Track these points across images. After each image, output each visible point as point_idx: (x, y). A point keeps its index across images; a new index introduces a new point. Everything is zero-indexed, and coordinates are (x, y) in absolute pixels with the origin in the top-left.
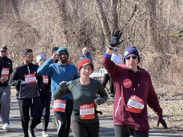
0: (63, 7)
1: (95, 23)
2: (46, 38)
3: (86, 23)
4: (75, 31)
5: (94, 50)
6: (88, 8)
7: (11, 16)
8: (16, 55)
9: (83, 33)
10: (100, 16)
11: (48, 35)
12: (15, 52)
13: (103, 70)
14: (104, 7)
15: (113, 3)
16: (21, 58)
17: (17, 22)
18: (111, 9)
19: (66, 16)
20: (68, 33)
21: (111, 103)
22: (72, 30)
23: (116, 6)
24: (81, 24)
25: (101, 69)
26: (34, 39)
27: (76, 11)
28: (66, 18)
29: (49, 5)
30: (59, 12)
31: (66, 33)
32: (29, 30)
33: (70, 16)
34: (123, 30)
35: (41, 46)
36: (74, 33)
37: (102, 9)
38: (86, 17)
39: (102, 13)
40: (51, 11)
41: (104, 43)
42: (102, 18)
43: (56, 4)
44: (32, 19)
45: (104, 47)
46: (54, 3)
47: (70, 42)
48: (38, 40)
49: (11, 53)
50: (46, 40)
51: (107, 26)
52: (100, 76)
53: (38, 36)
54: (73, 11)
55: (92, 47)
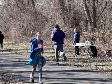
0: (62, 2)
1: (82, 13)
2: (52, 22)
3: (76, 13)
4: (70, 18)
5: (81, 29)
6: (78, 4)
7: (30, 8)
8: (34, 32)
9: (74, 19)
10: (85, 9)
11: (52, 20)
12: (32, 30)
13: (87, 42)
14: (87, 3)
15: (93, 1)
17: (34, 12)
18: (91, 4)
19: (64, 8)
22: (67, 17)
23: (95, 2)
24: (73, 13)
26: (44, 22)
27: (70, 6)
28: (64, 10)
29: (53, 2)
30: (60, 6)
31: (64, 19)
32: (41, 17)
33: (66, 9)
34: (99, 17)
35: (49, 27)
37: (86, 4)
38: (76, 9)
39: (86, 7)
40: (55, 6)
41: (87, 25)
43: (58, 1)
44: (43, 10)
45: (87, 28)
46: (57, 1)
47: (66, 24)
48: (47, 23)
49: (30, 31)
50: (51, 23)
51: (89, 15)
52: (85, 45)
53: (47, 21)
54: (68, 5)
55: (80, 28)
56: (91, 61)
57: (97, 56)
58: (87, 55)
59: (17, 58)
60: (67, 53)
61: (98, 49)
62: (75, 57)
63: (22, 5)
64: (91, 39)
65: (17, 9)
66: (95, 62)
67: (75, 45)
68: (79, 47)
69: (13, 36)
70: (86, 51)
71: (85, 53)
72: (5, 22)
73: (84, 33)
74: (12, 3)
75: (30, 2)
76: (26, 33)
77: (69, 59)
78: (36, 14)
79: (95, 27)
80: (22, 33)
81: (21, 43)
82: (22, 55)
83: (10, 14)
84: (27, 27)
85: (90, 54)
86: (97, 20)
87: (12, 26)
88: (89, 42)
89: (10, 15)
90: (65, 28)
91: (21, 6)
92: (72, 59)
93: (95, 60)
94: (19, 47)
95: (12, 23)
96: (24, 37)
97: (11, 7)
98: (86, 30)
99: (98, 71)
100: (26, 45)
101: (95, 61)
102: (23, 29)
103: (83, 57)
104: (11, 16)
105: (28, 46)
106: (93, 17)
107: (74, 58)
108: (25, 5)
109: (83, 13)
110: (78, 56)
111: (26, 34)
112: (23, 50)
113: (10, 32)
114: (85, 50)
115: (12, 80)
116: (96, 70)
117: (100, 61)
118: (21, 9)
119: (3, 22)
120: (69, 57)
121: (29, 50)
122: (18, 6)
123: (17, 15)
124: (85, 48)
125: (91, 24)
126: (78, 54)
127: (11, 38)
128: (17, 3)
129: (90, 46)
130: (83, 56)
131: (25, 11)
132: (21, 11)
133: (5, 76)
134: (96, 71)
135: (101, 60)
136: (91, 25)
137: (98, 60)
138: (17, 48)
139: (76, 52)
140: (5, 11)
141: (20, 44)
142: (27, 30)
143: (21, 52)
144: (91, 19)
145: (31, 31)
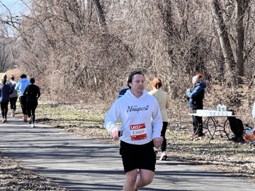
0: (168, 16)
1: (212, 40)
2: (142, 59)
3: (200, 40)
4: (184, 50)
5: (209, 78)
6: (203, 20)
7: (94, 26)
8: (100, 81)
9: (194, 54)
10: (219, 31)
11: (145, 55)
12: (98, 76)
13: (221, 107)
14: (224, 19)
15: (238, 13)
16: (107, 85)
17: (103, 35)
18: (234, 22)
19: (172, 29)
20: (174, 53)
21: (232, 153)
22: (179, 50)
23: (242, 18)
24: (192, 41)
25: (219, 105)
26: (125, 59)
27: (185, 23)
28: (172, 32)
29: (148, 13)
30: (162, 24)
31: (171, 52)
32: (118, 47)
33: (177, 30)
34: (250, 51)
36: (182, 53)
37: (222, 22)
38: (199, 32)
39: (223, 28)
40: (151, 22)
41: (222, 69)
42: (222, 35)
43: (158, 13)
44: (124, 31)
45: (223, 74)
46: (156, 11)
47: (176, 65)
48: (132, 62)
49: (92, 78)
50: (142, 62)
51: (229, 45)
52: (217, 115)
53: (131, 56)
54: (182, 22)
55: (206, 74)
56: (229, 151)
57: (243, 141)
58: (222, 137)
59: (61, 138)
60: (175, 132)
61: (247, 125)
62: (194, 142)
63: (77, 18)
64: (232, 102)
65: (64, 26)
66: (239, 155)
67: (195, 115)
68: (203, 120)
69: (52, 88)
70: (218, 128)
71: (217, 133)
72: (37, 56)
73: (214, 86)
74: (55, 12)
75: (96, 13)
76: (83, 83)
77: (181, 145)
78: (108, 40)
79: (241, 73)
80: (74, 83)
81: (70, 104)
82: (73, 131)
83: (49, 38)
84: (86, 67)
85: (227, 135)
86: (246, 57)
87: (52, 65)
88: (226, 107)
89: (49, 40)
90: (173, 73)
91: (74, 20)
92: (186, 145)
93: (240, 150)
94: (67, 113)
95: (53, 59)
96: (79, 91)
97: (50, 21)
98: (221, 79)
99: (245, 176)
100: (83, 110)
101: (239, 152)
102: (77, 73)
103: (211, 142)
104: (51, 43)
105: (87, 111)
106: (237, 52)
107: (191, 144)
108: (83, 17)
109: (214, 40)
110: (200, 138)
111: (82, 85)
112: (76, 119)
113: (47, 78)
114: (216, 124)
115: (49, 189)
116: (242, 172)
117: (251, 152)
118: (75, 27)
119: (32, 56)
120: (181, 141)
121: (89, 121)
122: (68, 21)
123: (64, 41)
124: (217, 122)
125: (232, 67)
126: (201, 134)
127: (49, 92)
128: (65, 14)
129: (229, 118)
130: (213, 139)
131: (82, 32)
132: (74, 31)
133: (35, 179)
134: (241, 176)
135: (252, 150)
136: (232, 70)
137: (245, 150)
138: (62, 116)
139: (195, 129)
140: (37, 31)
141: (69, 106)
142: (87, 76)
143: (70, 126)
144: (232, 55)
145: (95, 78)
